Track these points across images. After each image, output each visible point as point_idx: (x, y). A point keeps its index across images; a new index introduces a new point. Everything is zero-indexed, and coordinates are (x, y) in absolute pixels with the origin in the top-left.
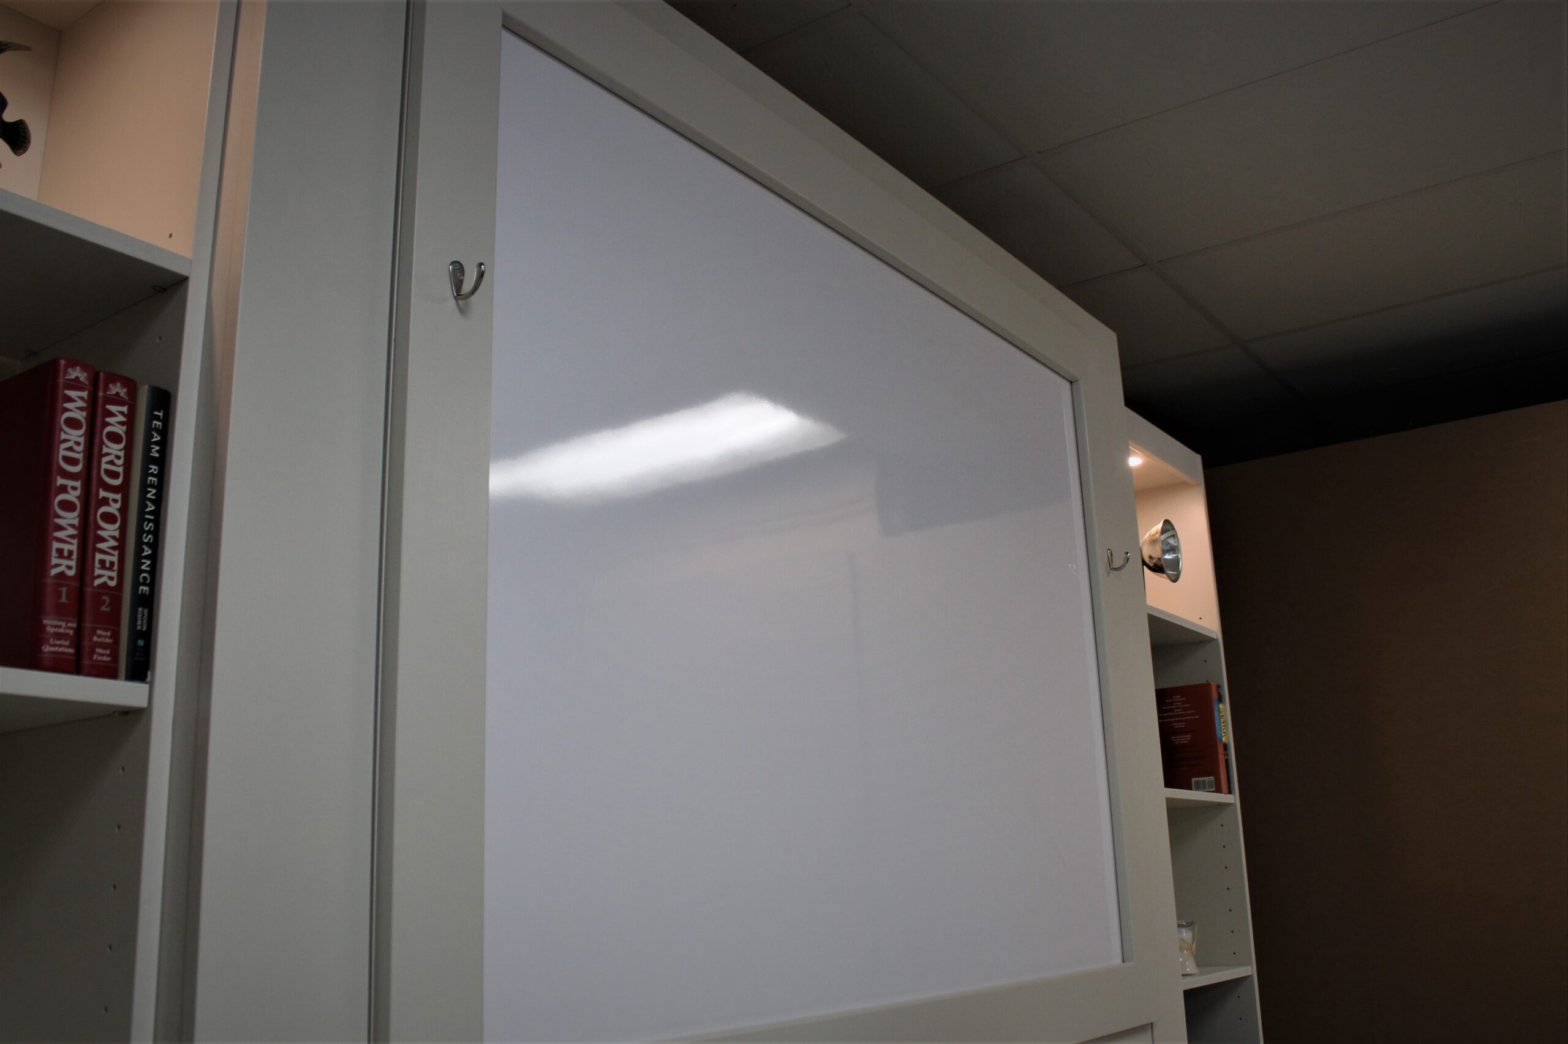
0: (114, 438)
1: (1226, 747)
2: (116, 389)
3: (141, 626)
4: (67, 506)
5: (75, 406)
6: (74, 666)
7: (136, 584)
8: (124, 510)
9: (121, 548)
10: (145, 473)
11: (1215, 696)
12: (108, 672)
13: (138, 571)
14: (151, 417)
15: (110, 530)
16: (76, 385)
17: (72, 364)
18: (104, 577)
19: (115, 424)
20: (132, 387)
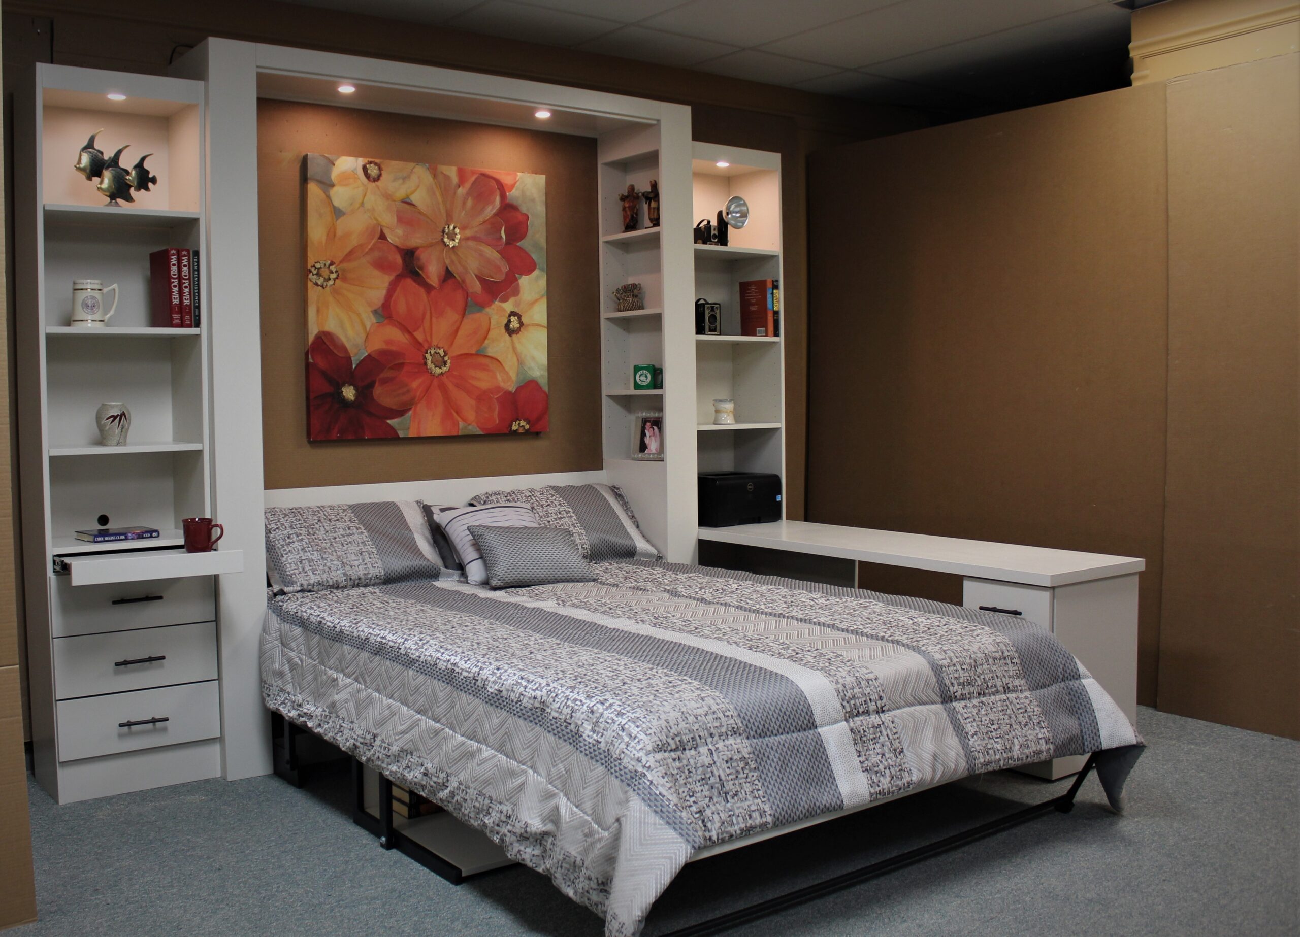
0: (185, 266)
1: (776, 313)
2: (184, 253)
3: (197, 314)
4: (175, 286)
5: (174, 260)
6: (182, 325)
7: (194, 303)
8: (190, 284)
9: (190, 294)
10: (194, 274)
11: (769, 285)
12: (190, 326)
13: (194, 300)
14: (194, 259)
15: (187, 290)
16: (173, 255)
17: (172, 250)
18: (186, 302)
19: (185, 262)
20: (188, 251)
